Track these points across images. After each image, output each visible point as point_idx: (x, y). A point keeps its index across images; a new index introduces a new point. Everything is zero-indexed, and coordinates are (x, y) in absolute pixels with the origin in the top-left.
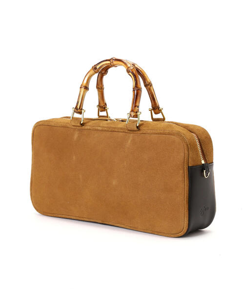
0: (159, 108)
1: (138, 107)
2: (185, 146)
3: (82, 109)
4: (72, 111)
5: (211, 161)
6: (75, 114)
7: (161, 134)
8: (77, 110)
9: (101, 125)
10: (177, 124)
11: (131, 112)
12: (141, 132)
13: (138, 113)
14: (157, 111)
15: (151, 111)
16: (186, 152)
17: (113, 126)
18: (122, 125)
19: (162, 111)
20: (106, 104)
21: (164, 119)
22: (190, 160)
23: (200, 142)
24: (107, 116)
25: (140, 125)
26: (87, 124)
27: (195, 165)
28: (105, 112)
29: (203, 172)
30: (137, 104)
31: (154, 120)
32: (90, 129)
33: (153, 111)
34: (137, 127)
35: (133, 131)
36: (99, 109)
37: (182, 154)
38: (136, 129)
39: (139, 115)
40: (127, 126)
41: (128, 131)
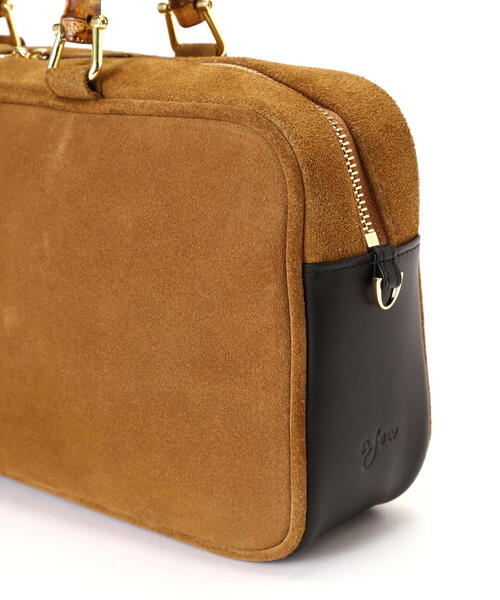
2: (287, 171)
5: (408, 234)
7: (184, 114)
10: (262, 68)
11: (64, 16)
13: (96, 24)
14: (188, 11)
15: (166, 12)
16: (292, 199)
19: (211, 12)
21: (218, 49)
22: (311, 238)
23: (358, 150)
25: (103, 76)
27: (332, 258)
29: (371, 284)
31: (183, 51)
33: (172, 13)
34: (92, 85)
35: (79, 101)
37: (276, 211)
38: (86, 94)
39: (98, 29)
40: (51, 80)
41: (56, 103)
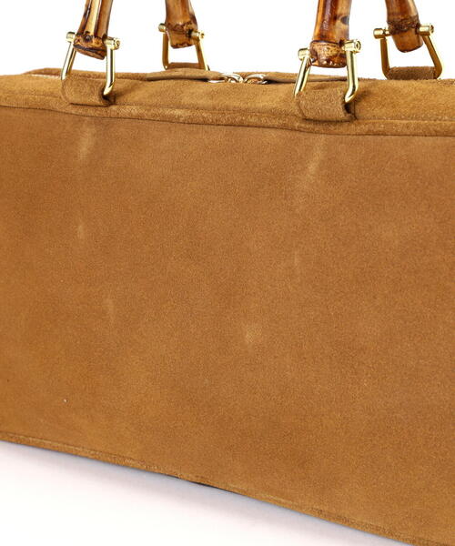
0: (418, 25)
1: (345, 20)
3: (105, 37)
4: (65, 46)
6: (79, 55)
8: (87, 40)
9: (186, 100)
11: (315, 42)
12: (364, 128)
13: (348, 48)
14: (410, 37)
15: (383, 38)
17: (235, 103)
18: (271, 99)
19: (432, 37)
20: (193, 19)
21: (437, 69)
24: (201, 65)
25: (359, 98)
26: (130, 98)
28: (193, 48)
30: (341, 10)
31: (395, 74)
32: (139, 118)
34: (347, 107)
35: (329, 122)
36: (166, 40)
38: (343, 116)
39: (352, 53)
40: (303, 102)
41: (303, 125)
